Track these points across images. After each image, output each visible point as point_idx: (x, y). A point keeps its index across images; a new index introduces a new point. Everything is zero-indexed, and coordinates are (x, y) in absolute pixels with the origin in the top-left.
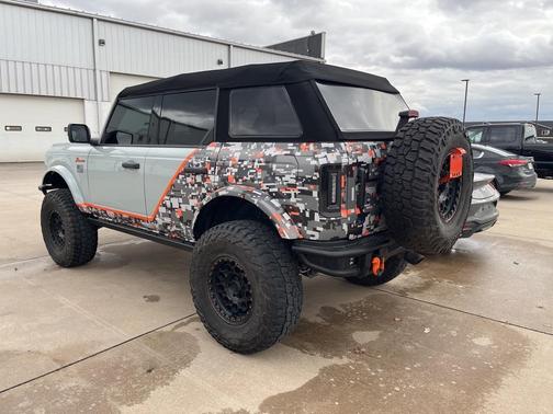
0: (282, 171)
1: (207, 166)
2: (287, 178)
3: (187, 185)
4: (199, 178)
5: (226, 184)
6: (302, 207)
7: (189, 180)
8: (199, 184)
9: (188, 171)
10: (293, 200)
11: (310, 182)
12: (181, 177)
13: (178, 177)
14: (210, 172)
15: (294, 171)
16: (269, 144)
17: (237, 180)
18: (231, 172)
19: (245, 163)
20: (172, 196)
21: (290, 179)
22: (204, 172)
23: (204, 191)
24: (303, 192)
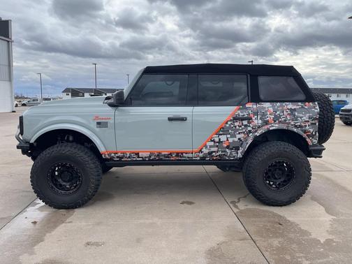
0: (301, 115)
1: (252, 115)
2: (304, 118)
3: (236, 127)
4: (245, 122)
5: (267, 124)
6: (311, 130)
7: (236, 124)
8: (246, 126)
9: (236, 119)
10: (307, 128)
11: (315, 119)
12: (229, 123)
13: (227, 123)
14: (253, 118)
15: (308, 115)
16: (287, 103)
17: (275, 121)
18: (270, 118)
19: (278, 113)
20: (221, 135)
21: (305, 118)
22: (249, 119)
23: (249, 129)
24: (312, 124)
